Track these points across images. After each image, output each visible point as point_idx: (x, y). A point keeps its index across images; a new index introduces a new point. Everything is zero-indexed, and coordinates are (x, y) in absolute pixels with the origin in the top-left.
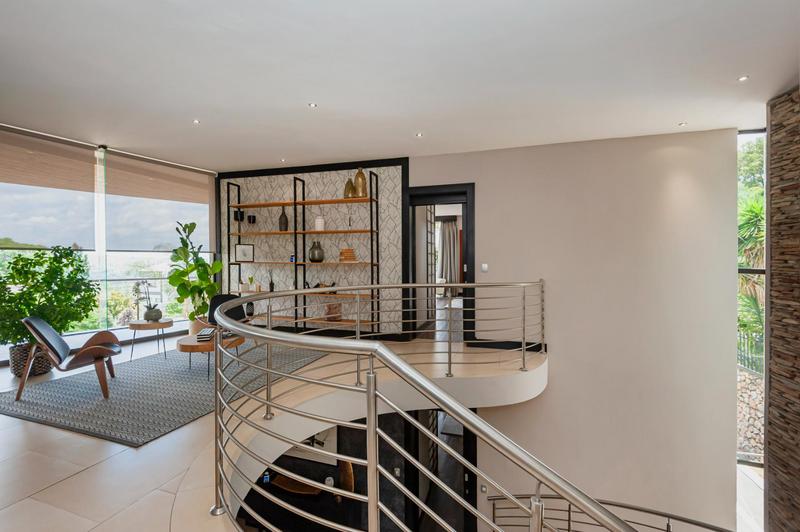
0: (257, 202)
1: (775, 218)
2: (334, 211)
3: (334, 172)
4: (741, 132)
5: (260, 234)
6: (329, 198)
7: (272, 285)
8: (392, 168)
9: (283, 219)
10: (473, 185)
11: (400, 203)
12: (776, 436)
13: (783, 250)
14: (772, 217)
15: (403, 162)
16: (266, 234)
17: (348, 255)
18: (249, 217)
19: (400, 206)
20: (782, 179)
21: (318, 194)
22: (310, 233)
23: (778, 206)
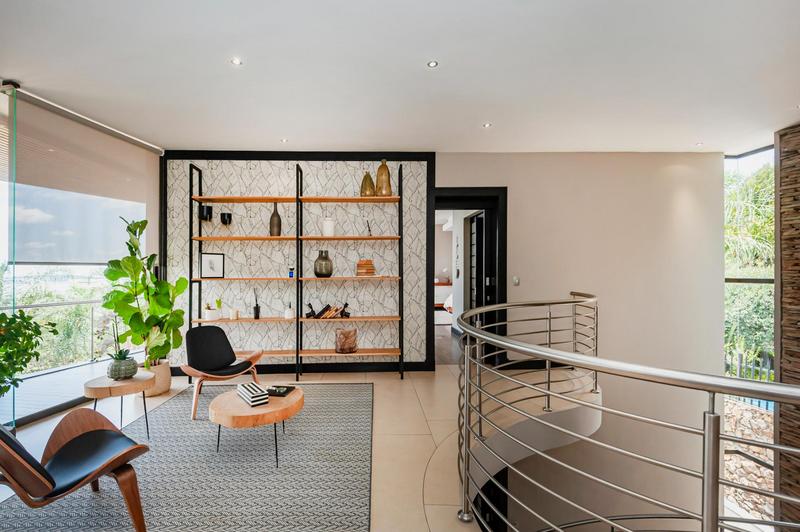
0: (228, 195)
1: (785, 234)
2: (340, 210)
3: (341, 162)
4: (727, 157)
5: (232, 239)
6: (334, 195)
7: (257, 309)
8: (414, 164)
9: (276, 219)
10: (505, 189)
11: (424, 204)
12: (790, 427)
13: (796, 262)
14: (781, 232)
15: (429, 158)
16: (241, 239)
17: (367, 267)
18: (223, 215)
19: (424, 210)
20: (795, 200)
21: (319, 188)
22: (308, 239)
23: (791, 222)
